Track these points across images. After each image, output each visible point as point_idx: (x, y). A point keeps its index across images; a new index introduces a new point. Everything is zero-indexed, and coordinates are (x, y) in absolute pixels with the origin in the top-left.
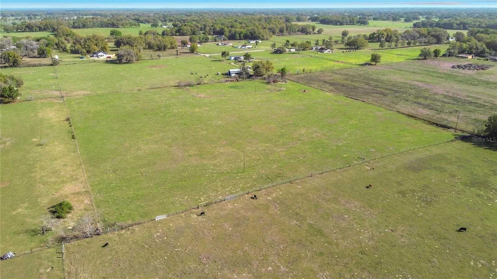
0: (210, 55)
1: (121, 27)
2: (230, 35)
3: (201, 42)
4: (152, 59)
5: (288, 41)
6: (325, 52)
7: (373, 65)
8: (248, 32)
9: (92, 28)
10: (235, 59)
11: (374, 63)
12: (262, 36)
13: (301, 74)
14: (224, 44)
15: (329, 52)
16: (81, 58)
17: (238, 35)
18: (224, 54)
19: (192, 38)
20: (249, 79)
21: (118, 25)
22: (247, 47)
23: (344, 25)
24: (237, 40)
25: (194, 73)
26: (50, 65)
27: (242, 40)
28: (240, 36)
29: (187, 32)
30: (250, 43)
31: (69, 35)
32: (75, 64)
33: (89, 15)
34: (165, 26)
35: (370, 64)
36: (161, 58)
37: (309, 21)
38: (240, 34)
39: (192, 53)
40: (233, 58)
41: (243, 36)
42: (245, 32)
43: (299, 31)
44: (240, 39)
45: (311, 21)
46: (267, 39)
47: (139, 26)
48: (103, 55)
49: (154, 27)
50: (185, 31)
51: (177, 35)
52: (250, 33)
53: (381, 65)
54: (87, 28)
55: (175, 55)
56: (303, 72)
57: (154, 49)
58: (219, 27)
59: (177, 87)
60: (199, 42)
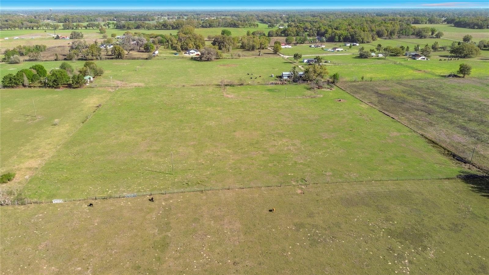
0: (288, 57)
1: (241, 27)
2: (330, 37)
3: (298, 43)
5: (380, 45)
6: (417, 59)
7: (459, 77)
8: (349, 34)
9: (217, 27)
11: (462, 75)
12: (362, 39)
13: (358, 82)
14: (316, 46)
15: (424, 59)
16: (175, 54)
17: (337, 37)
18: (296, 56)
19: (288, 39)
20: (295, 83)
21: (238, 25)
22: (337, 49)
23: (484, 28)
24: (336, 42)
26: (146, 59)
27: (342, 42)
28: (339, 38)
29: (292, 33)
30: (346, 45)
32: (165, 59)
33: (229, 16)
34: (282, 26)
35: (455, 76)
36: (241, 57)
37: (444, 23)
38: (339, 37)
39: (275, 54)
40: (305, 61)
41: (343, 38)
43: (413, 34)
44: (339, 41)
45: (446, 23)
46: (368, 42)
47: (258, 27)
48: (194, 53)
49: (270, 28)
50: (290, 32)
51: (283, 36)
52: (351, 35)
53: (471, 78)
54: (212, 28)
55: (257, 55)
56: (362, 80)
57: (245, 48)
58: (324, 29)
59: (217, 86)
60: (295, 43)
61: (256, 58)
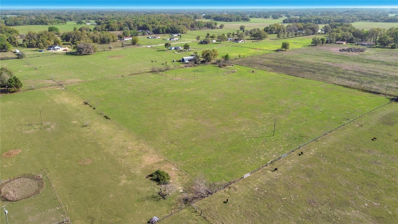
1: (49, 24)
2: (154, 30)
4: (105, 51)
5: (208, 34)
6: (239, 42)
7: (283, 51)
8: (169, 27)
9: (23, 25)
10: (175, 49)
12: (182, 30)
13: (238, 59)
14: (153, 37)
15: (242, 42)
16: (39, 51)
17: (161, 30)
18: (167, 45)
19: (125, 33)
22: (174, 39)
23: (233, 21)
25: (154, 61)
26: (17, 58)
27: (165, 33)
28: (163, 31)
29: (116, 28)
30: (173, 36)
31: (11, 31)
32: (39, 56)
33: (9, 15)
34: (88, 23)
35: (281, 50)
36: (112, 50)
37: (203, 19)
38: (163, 29)
40: (173, 48)
41: (165, 31)
42: (167, 28)
43: (205, 26)
44: (163, 33)
45: (204, 18)
46: (185, 33)
47: (66, 23)
48: (59, 48)
49: (79, 24)
50: (114, 28)
51: (106, 31)
52: (171, 28)
53: (290, 50)
54: (19, 26)
55: (121, 47)
60: (130, 36)
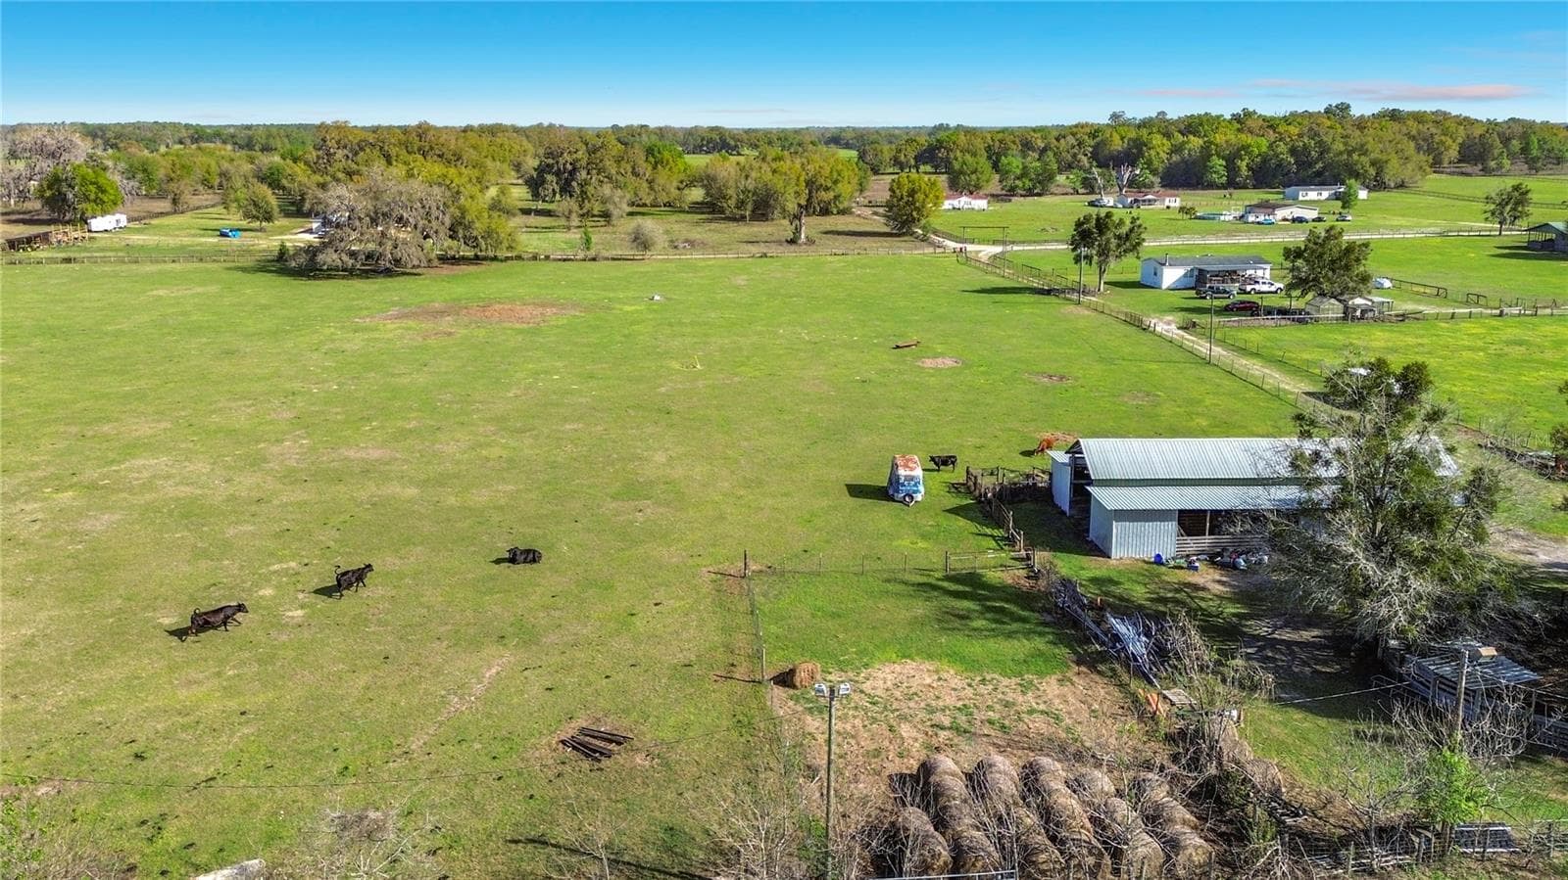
2: (1177, 164)
3: (1012, 192)
8: (1282, 148)
10: (1199, 280)
12: (1373, 163)
17: (1218, 163)
18: (1094, 236)
19: (959, 172)
22: (1280, 213)
24: (1212, 186)
27: (1245, 187)
28: (1231, 168)
30: (1294, 199)
38: (1232, 159)
39: (898, 235)
40: (1171, 276)
41: (1249, 168)
42: (1264, 149)
44: (1232, 183)
46: (1401, 186)
52: (1293, 151)
55: (779, 242)
60: (999, 190)
61: (765, 255)
